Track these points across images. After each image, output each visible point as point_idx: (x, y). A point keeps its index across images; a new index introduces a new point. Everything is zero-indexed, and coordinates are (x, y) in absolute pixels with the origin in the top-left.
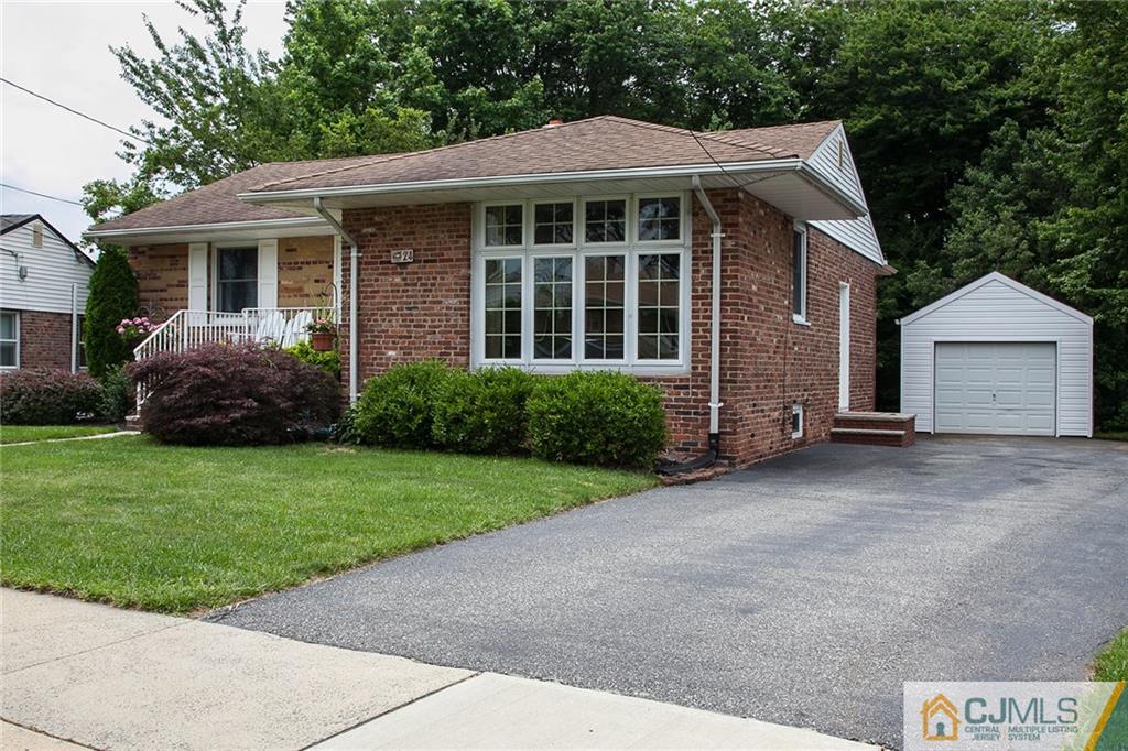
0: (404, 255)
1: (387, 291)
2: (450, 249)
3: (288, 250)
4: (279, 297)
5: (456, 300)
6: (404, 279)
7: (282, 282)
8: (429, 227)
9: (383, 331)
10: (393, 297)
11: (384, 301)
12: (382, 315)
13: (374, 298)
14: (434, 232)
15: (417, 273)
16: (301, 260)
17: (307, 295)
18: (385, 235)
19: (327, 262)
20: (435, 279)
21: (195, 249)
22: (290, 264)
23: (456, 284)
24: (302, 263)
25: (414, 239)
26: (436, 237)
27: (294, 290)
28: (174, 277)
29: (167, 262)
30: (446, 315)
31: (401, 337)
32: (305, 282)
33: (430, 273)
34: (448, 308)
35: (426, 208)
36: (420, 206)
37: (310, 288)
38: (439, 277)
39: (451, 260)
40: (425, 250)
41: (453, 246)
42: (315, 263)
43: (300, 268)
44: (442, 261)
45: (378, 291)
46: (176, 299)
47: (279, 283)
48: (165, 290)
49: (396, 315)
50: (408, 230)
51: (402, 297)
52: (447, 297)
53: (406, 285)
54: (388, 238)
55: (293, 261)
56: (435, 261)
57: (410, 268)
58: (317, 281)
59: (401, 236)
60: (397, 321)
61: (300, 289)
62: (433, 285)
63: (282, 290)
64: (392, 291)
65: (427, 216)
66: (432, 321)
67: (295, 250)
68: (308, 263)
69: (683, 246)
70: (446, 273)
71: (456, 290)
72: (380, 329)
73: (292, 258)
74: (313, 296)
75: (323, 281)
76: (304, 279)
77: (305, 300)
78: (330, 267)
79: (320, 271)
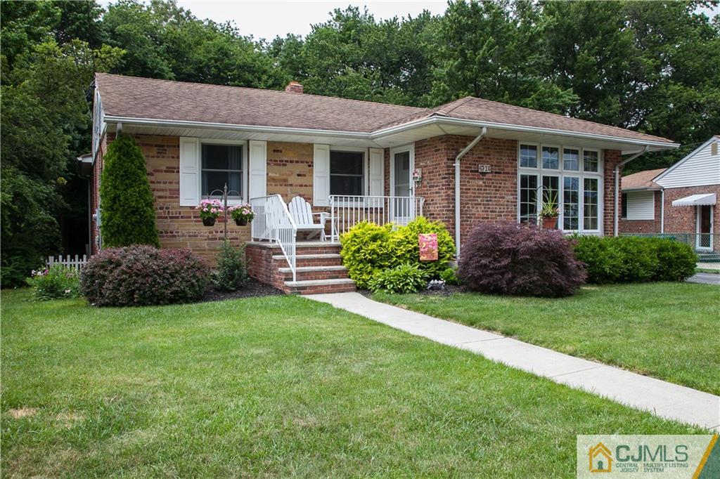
0: (485, 168)
1: (475, 189)
2: (508, 166)
3: (274, 151)
4: (267, 185)
5: (512, 197)
6: (484, 183)
7: (270, 174)
8: (498, 152)
9: (473, 214)
10: (479, 193)
11: (473, 195)
12: (472, 204)
13: (467, 193)
14: (500, 156)
15: (491, 180)
16: (286, 159)
17: (291, 185)
18: (473, 154)
19: (306, 162)
20: (501, 183)
21: (185, 142)
22: (275, 161)
23: (512, 187)
24: (286, 161)
25: (490, 159)
26: (501, 159)
27: (280, 180)
28: (163, 163)
29: (155, 150)
30: (507, 205)
31: (483, 218)
32: (290, 175)
33: (499, 180)
34: (508, 201)
35: (495, 141)
36: (493, 139)
37: (293, 180)
38: (503, 182)
39: (509, 173)
40: (495, 166)
41: (510, 165)
42: (297, 162)
43: (285, 165)
44: (504, 173)
45: (470, 189)
46: (165, 183)
47: (267, 174)
48: (152, 175)
49: (480, 204)
50: (486, 153)
51: (483, 194)
52: (508, 195)
53: (486, 186)
54: (474, 156)
55: (278, 159)
56: (500, 173)
57: (487, 176)
58: (299, 175)
59: (482, 156)
60: (481, 208)
61: (285, 180)
62: (500, 187)
63: (270, 180)
64: (478, 190)
65: (497, 146)
66: (500, 208)
67: (281, 151)
68: (291, 162)
69: (599, 175)
70: (506, 180)
71: (511, 191)
72: (471, 213)
73: (277, 157)
74: (296, 186)
75: (305, 175)
76: (288, 173)
77: (289, 188)
78: (309, 166)
79: (302, 168)
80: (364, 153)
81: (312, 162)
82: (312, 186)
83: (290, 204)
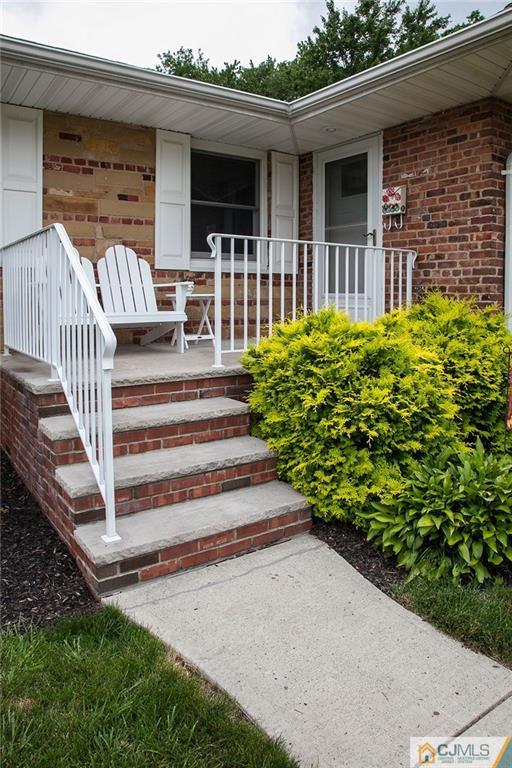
3: (63, 136)
4: (45, 216)
7: (52, 191)
16: (91, 157)
17: (104, 220)
19: (141, 169)
22: (65, 160)
24: (92, 163)
27: (76, 207)
32: (99, 196)
37: (108, 207)
42: (118, 167)
43: (90, 172)
47: (45, 191)
55: (74, 157)
58: (122, 197)
61: (90, 207)
63: (52, 206)
67: (80, 140)
68: (103, 165)
73: (70, 150)
74: (115, 221)
75: (135, 199)
76: (96, 190)
77: (99, 227)
78: (147, 178)
79: (130, 181)
80: (259, 161)
81: (153, 170)
82: (152, 223)
83: (101, 263)
